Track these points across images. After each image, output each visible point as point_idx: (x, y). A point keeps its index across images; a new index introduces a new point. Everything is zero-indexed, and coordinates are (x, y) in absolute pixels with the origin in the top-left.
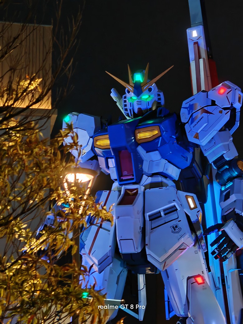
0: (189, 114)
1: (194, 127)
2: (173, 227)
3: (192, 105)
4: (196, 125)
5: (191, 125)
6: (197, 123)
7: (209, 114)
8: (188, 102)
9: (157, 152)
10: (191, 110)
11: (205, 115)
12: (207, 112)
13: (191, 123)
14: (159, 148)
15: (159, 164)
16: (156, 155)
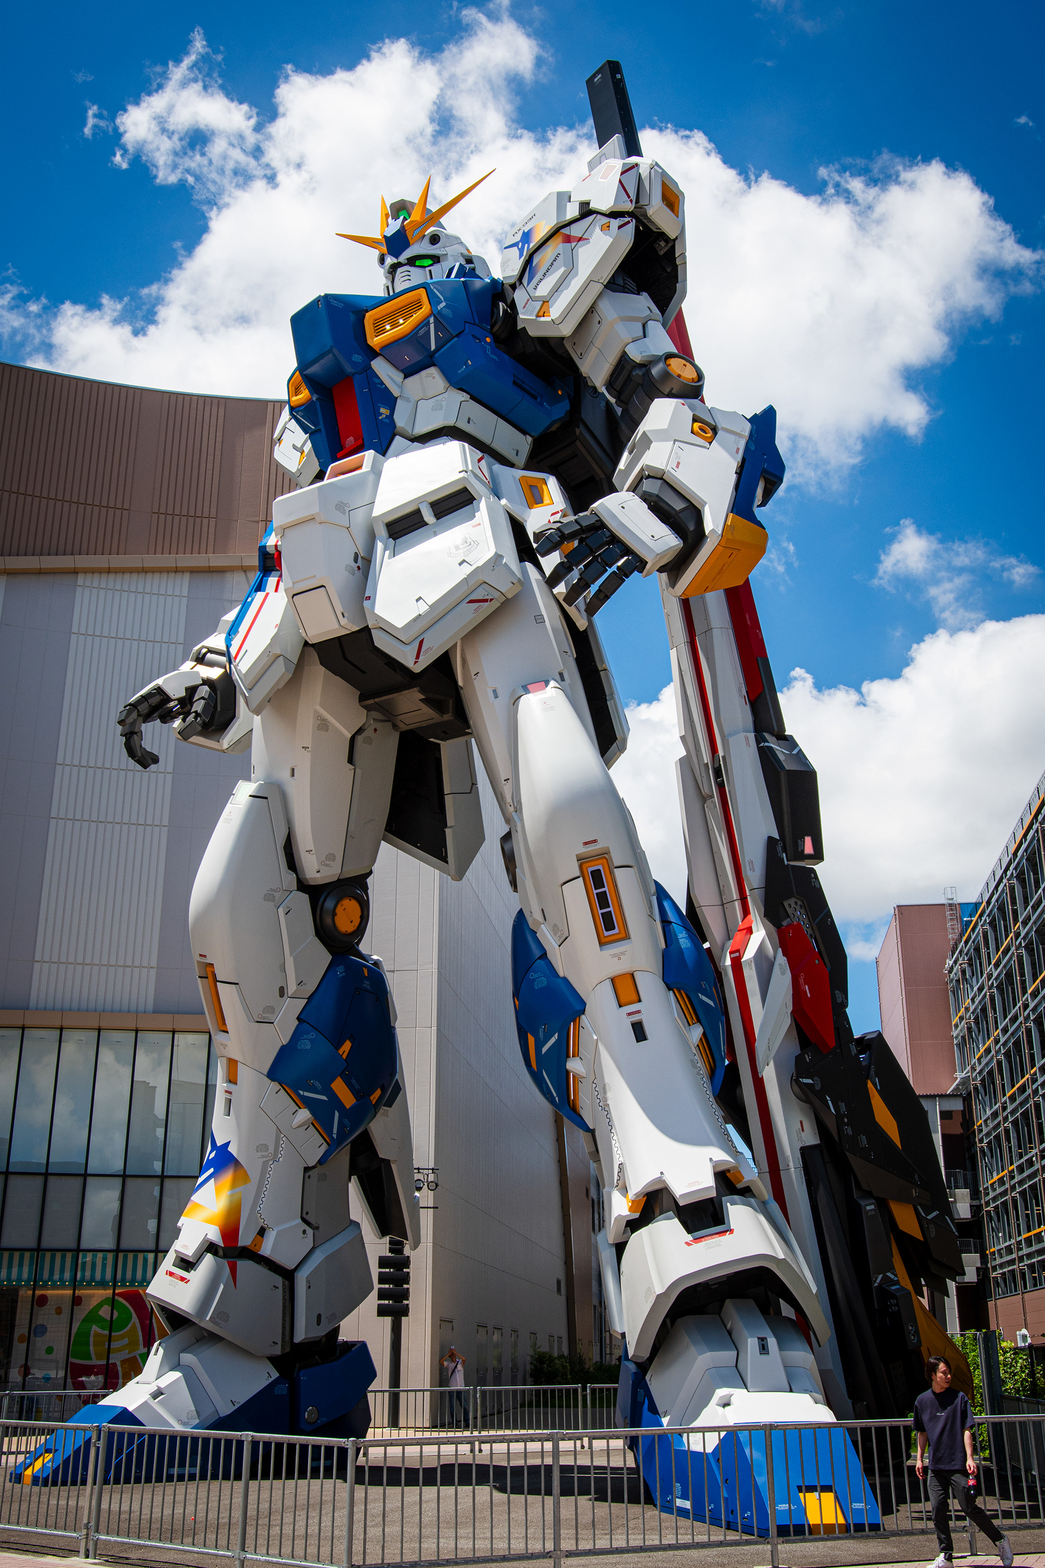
0: (521, 256)
1: (536, 288)
3: (530, 232)
4: (541, 280)
5: (529, 283)
6: (545, 274)
7: (574, 244)
8: (518, 230)
9: (433, 371)
10: (528, 245)
11: (566, 247)
12: (568, 239)
13: (529, 281)
14: (436, 355)
15: (443, 403)
16: (432, 379)
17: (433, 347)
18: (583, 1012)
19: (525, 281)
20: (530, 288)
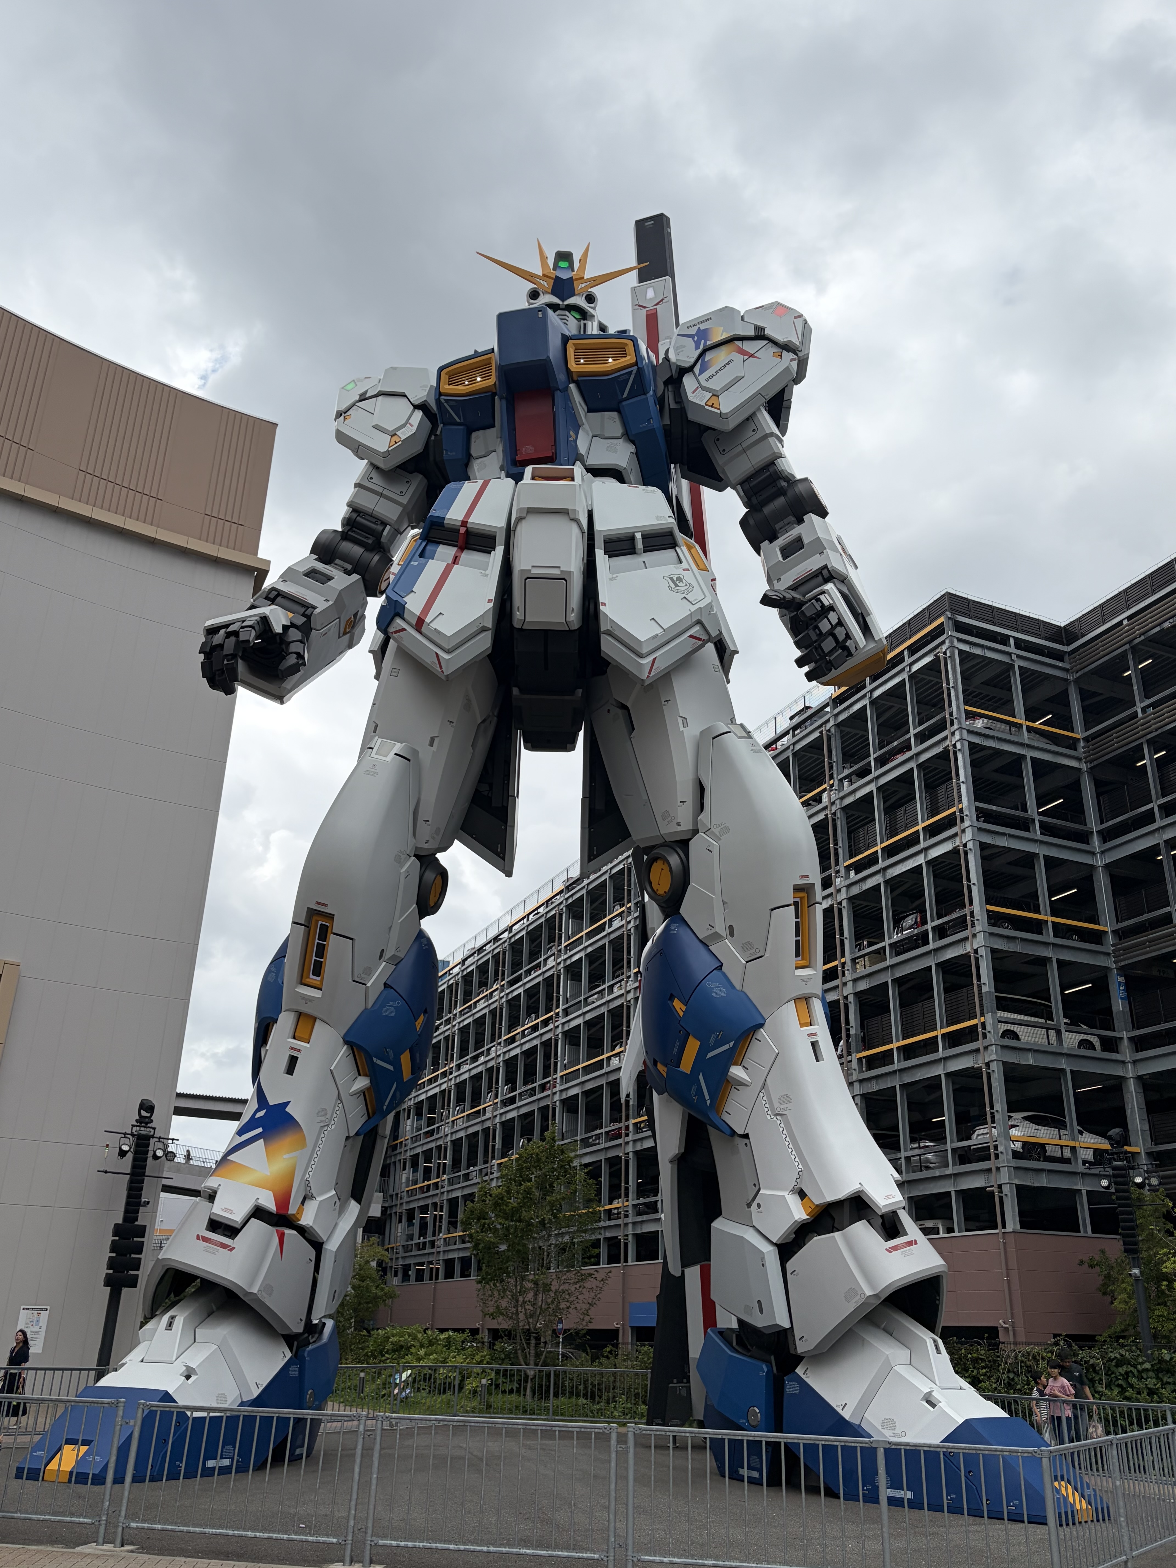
0: (697, 348)
1: (707, 380)
2: (672, 579)
3: (706, 330)
4: (713, 376)
5: (700, 374)
6: (717, 372)
7: (746, 357)
8: (694, 325)
9: (614, 415)
10: (703, 341)
11: (738, 358)
12: (742, 352)
13: (701, 373)
14: (624, 403)
15: (617, 447)
16: (611, 422)
17: (625, 395)
18: (761, 1026)
19: (697, 369)
20: (702, 378)
